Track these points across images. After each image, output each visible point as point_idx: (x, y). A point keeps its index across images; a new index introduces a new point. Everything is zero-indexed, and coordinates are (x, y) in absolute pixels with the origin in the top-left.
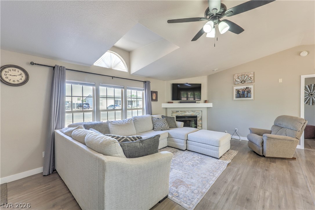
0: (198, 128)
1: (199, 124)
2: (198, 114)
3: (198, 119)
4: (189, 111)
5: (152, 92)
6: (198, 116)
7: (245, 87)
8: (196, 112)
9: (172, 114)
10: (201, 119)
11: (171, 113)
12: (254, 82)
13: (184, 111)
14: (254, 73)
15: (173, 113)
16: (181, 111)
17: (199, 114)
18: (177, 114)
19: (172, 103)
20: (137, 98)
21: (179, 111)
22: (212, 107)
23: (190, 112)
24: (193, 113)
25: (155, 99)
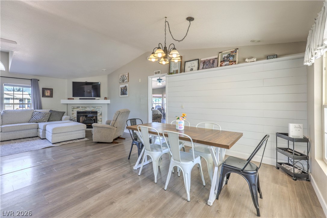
0: (98, 122)
1: (99, 119)
2: (98, 109)
3: (98, 114)
6: (98, 111)
7: (124, 85)
8: (96, 108)
10: (101, 114)
11: (72, 109)
12: (128, 81)
13: (85, 107)
14: (128, 74)
15: (73, 109)
16: (82, 107)
18: (78, 110)
20: (23, 94)
21: (79, 107)
22: (110, 103)
23: (90, 108)
24: (94, 109)
25: (48, 95)
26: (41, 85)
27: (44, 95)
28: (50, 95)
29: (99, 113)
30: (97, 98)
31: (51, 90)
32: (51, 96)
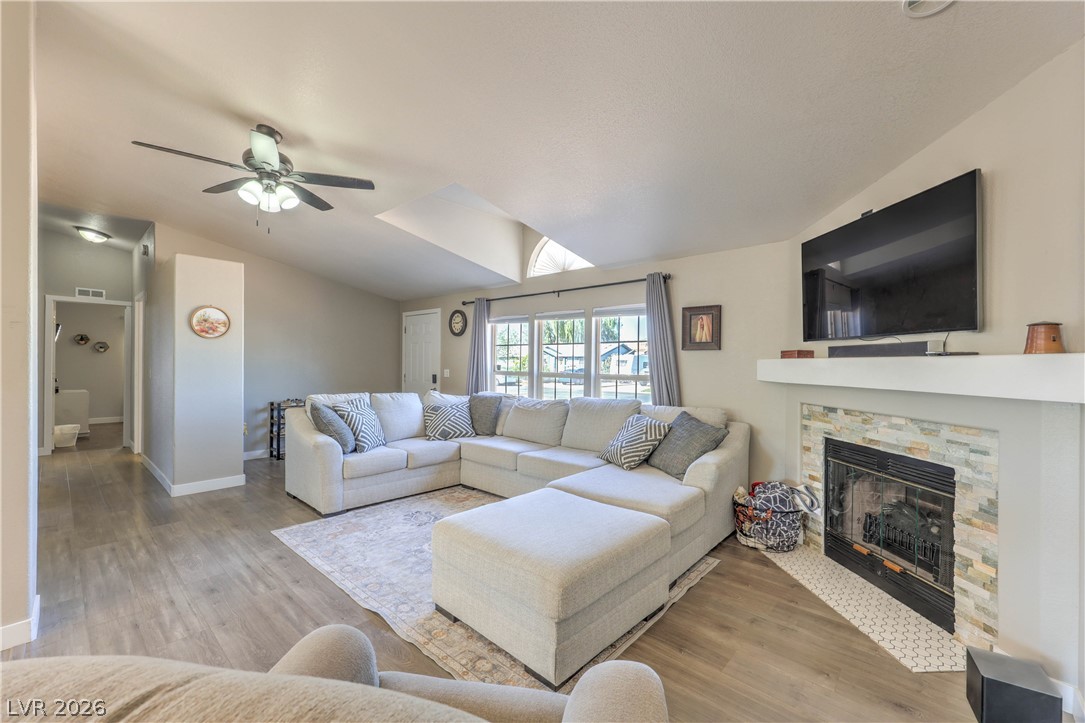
1: (976, 558)
2: (962, 453)
3: (964, 503)
4: (895, 421)
5: (691, 312)
6: (962, 474)
8: (946, 433)
9: (806, 422)
10: (989, 512)
11: (803, 416)
15: (809, 417)
16: (847, 412)
17: (973, 457)
18: (829, 427)
19: (809, 354)
20: (638, 342)
21: (833, 410)
23: (899, 428)
24: (921, 439)
25: (704, 340)
26: (685, 295)
27: (689, 343)
28: (709, 340)
29: (968, 486)
30: (958, 339)
31: (715, 312)
32: (716, 342)
